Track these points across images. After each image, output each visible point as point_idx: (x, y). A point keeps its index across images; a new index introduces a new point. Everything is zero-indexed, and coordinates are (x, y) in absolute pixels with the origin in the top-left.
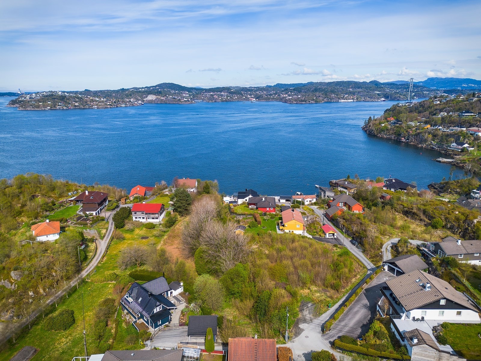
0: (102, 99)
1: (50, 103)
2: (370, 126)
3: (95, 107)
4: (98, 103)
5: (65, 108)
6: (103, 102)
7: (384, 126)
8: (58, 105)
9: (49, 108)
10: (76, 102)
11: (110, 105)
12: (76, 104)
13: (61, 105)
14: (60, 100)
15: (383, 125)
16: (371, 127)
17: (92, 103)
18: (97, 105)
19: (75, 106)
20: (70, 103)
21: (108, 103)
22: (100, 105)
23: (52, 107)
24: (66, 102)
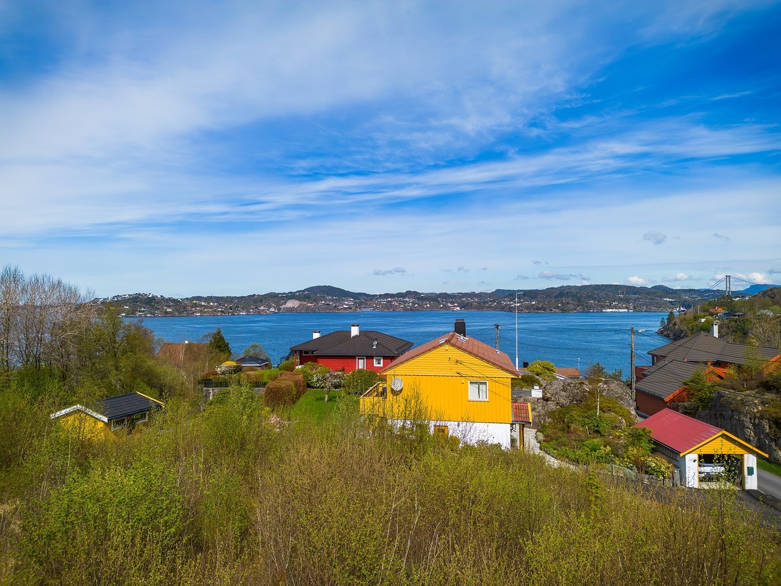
0: (211, 304)
1: (128, 307)
2: (675, 324)
3: (198, 314)
4: (204, 309)
5: (149, 315)
6: (211, 307)
7: (705, 321)
8: (140, 312)
9: (124, 314)
10: (169, 307)
11: (222, 312)
12: (168, 310)
13: (144, 311)
14: (146, 304)
15: (703, 320)
16: (677, 327)
17: (194, 309)
18: (201, 311)
19: (166, 313)
20: (159, 308)
21: (220, 310)
22: (205, 312)
23: (129, 314)
24: (153, 306)
